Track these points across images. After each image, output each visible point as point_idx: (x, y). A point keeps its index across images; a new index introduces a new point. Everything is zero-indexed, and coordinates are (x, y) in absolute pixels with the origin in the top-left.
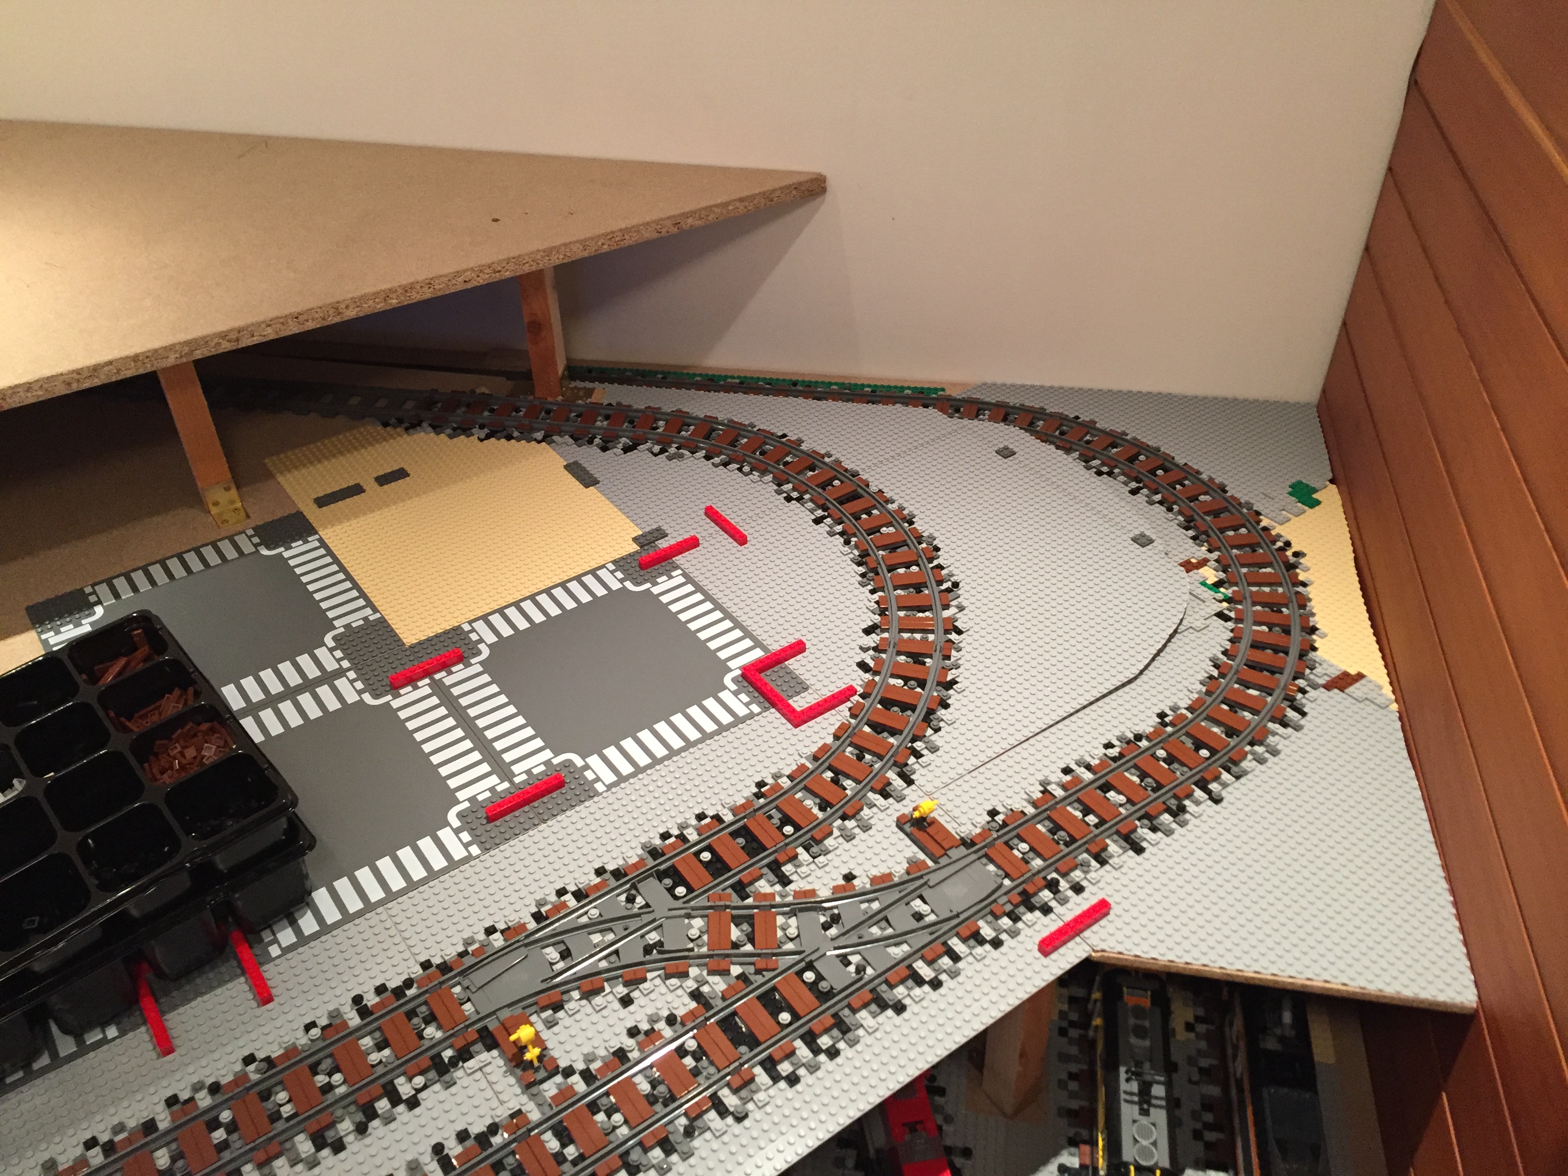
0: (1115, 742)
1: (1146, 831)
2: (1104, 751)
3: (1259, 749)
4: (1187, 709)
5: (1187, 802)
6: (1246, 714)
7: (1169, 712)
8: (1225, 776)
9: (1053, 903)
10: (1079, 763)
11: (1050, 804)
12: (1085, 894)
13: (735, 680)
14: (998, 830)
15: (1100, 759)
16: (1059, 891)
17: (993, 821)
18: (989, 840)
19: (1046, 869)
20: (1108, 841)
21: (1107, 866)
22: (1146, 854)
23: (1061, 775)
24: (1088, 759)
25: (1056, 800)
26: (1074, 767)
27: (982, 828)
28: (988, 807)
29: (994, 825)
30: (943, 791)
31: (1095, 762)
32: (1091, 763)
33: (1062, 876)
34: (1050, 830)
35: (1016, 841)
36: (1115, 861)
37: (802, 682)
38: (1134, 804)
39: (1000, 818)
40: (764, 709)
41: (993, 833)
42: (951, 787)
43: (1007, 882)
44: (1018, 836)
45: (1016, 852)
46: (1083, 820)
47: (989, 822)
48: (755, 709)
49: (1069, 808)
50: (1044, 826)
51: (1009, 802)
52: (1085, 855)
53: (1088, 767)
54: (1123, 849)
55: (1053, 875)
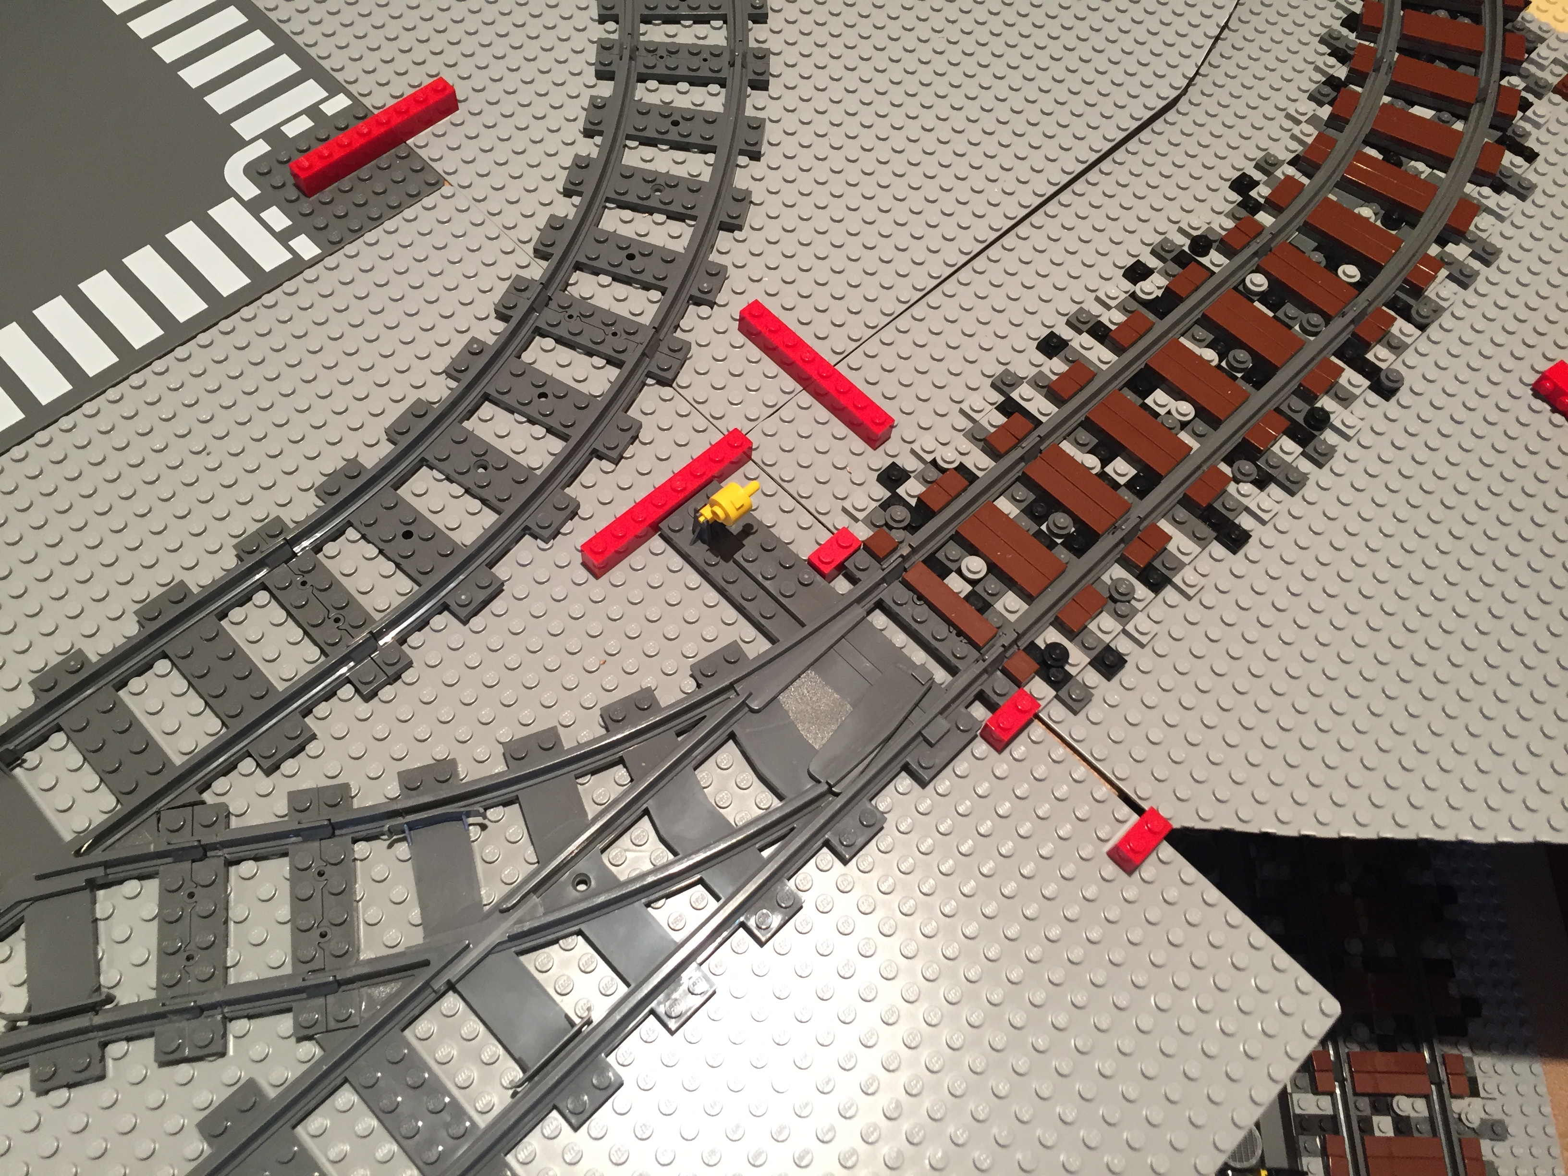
0: (1152, 262)
1: (1247, 488)
2: (1127, 285)
3: (1459, 251)
4: (1292, 163)
5: (1326, 403)
6: (1421, 166)
7: (1257, 175)
8: (1401, 327)
9: (1056, 712)
10: (1076, 323)
11: (1027, 444)
12: (1127, 675)
13: (252, 171)
14: (912, 528)
15: (1122, 308)
16: (1068, 677)
17: (895, 500)
18: (893, 561)
19: (1036, 624)
20: (1165, 525)
21: (1169, 593)
22: (1251, 549)
23: (1039, 358)
24: (1096, 309)
25: (1041, 431)
26: (1066, 333)
27: (870, 522)
28: (879, 460)
29: (900, 513)
30: (770, 426)
31: (1114, 318)
32: (1104, 320)
33: (1071, 635)
34: (1028, 511)
35: (954, 550)
36: (1186, 576)
37: (425, 168)
38: (1215, 422)
39: (911, 489)
40: (331, 247)
41: (898, 535)
42: (785, 413)
43: (940, 675)
44: (957, 538)
45: (954, 583)
46: (1103, 475)
47: (885, 505)
48: (305, 247)
49: (1067, 447)
50: (1014, 500)
51: (927, 442)
52: (1118, 572)
53: (1099, 332)
54: (1201, 541)
55: (1051, 636)
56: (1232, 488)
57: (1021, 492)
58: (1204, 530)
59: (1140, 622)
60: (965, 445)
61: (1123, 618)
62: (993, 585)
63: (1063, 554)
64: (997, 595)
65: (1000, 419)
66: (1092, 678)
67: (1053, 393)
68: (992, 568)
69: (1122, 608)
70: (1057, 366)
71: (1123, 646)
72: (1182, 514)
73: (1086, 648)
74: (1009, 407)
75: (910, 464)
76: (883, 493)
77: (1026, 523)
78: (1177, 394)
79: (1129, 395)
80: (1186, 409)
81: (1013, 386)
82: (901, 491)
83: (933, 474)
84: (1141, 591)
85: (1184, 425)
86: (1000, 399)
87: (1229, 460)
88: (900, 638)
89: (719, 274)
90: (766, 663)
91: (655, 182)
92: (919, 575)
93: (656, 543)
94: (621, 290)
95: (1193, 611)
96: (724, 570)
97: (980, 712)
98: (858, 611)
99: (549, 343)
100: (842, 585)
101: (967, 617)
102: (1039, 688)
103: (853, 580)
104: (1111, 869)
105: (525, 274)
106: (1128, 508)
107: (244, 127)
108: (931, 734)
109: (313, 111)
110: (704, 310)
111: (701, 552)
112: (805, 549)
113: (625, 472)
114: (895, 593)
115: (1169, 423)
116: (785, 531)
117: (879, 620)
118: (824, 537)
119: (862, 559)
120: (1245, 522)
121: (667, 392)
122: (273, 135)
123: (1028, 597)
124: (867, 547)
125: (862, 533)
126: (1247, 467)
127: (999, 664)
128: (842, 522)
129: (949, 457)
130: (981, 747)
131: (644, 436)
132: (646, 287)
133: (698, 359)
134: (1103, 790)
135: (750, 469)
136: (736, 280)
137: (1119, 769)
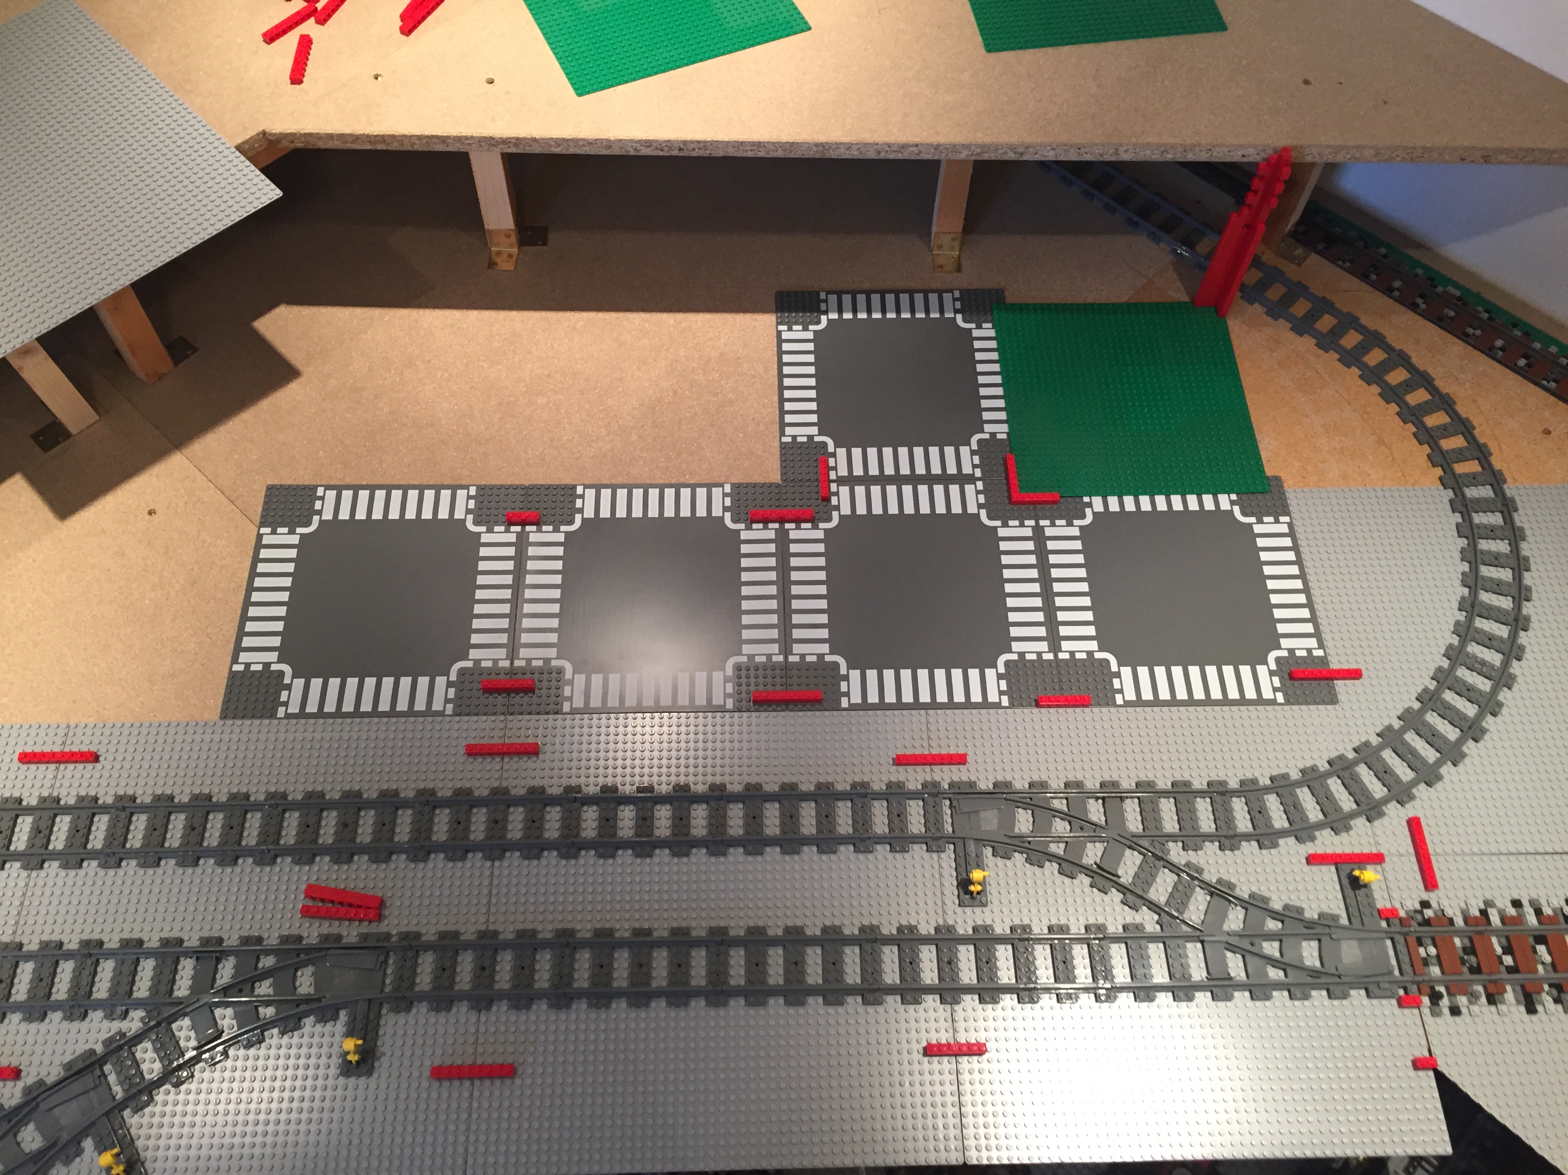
1: (1550, 998)
2: (1562, 904)
9: (1426, 1011)
10: (1532, 903)
11: (1480, 928)
12: (1457, 1019)
13: (1278, 660)
14: (1420, 924)
15: (1554, 910)
16: (1438, 1005)
17: (1421, 913)
18: (1406, 929)
19: (1439, 982)
20: (1509, 988)
21: (1493, 1008)
22: (1534, 1018)
23: (1509, 904)
24: (1544, 903)
25: (1488, 928)
26: (1526, 903)
27: (1407, 912)
28: (1425, 896)
29: (1419, 917)
30: (1395, 859)
31: (1547, 911)
32: (1544, 910)
33: (1449, 994)
34: (1464, 949)
35: (1429, 941)
36: (1503, 1008)
37: (1335, 695)
38: (1555, 970)
39: (1429, 913)
40: (1288, 702)
41: (1413, 923)
42: (1403, 859)
43: (1397, 972)
44: (1433, 939)
45: (1422, 951)
46: (1500, 958)
47: (1416, 911)
48: (1280, 698)
49: (1494, 940)
50: (1462, 942)
51: (1445, 903)
52: (1480, 989)
53: (1538, 912)
54: (1518, 1002)
55: (1442, 989)
56: (1544, 995)
57: (1467, 943)
58: (1522, 998)
59: (1475, 1009)
60: (1458, 913)
61: (1470, 1002)
62: (1435, 961)
63: (1465, 970)
64: (1433, 965)
65: (1477, 914)
66: (1446, 1011)
67: (1504, 919)
68: (1438, 956)
69: (1473, 1000)
70: (1512, 911)
71: (1464, 1010)
72: (1519, 989)
73: (1450, 1001)
74: (1484, 913)
75: (1434, 904)
76: (1418, 907)
77: (1461, 952)
78: (1550, 953)
79: (1531, 940)
80: (1548, 959)
81: (1491, 907)
82: (1425, 911)
83: (1440, 914)
84: (1484, 999)
85: (1543, 963)
86: (1483, 907)
87: (1550, 986)
88: (1391, 952)
89: (1412, 798)
90: (1344, 928)
91: (1413, 752)
92: (1412, 940)
93: (1333, 868)
94: (1375, 780)
95: (1497, 1018)
96: (1349, 891)
97: (1401, 992)
98: (1383, 935)
99: (1339, 781)
100: (1384, 924)
101: (1418, 965)
102: (1426, 1000)
103: (1389, 925)
104: (1409, 1064)
105: (1346, 754)
106: (1499, 972)
107: (1285, 643)
108: (1382, 985)
109: (1309, 651)
110: (1399, 806)
111: (1346, 882)
112: (1380, 904)
113: (1336, 839)
114: (1400, 939)
115: (1537, 958)
116: (1377, 895)
117: (1389, 943)
118: (1389, 906)
119: (1397, 921)
120: (1539, 1008)
121: (1368, 824)
122: (1291, 651)
123: (1443, 972)
124: (1401, 919)
125: (1402, 914)
126: (1555, 992)
127: (1418, 984)
128: (1397, 905)
129: (1449, 913)
130: (1394, 1002)
131: (1351, 833)
132: (1384, 785)
133: (1385, 821)
134: (1424, 1043)
135: (1379, 867)
136: (1417, 803)
137: (1433, 1041)
